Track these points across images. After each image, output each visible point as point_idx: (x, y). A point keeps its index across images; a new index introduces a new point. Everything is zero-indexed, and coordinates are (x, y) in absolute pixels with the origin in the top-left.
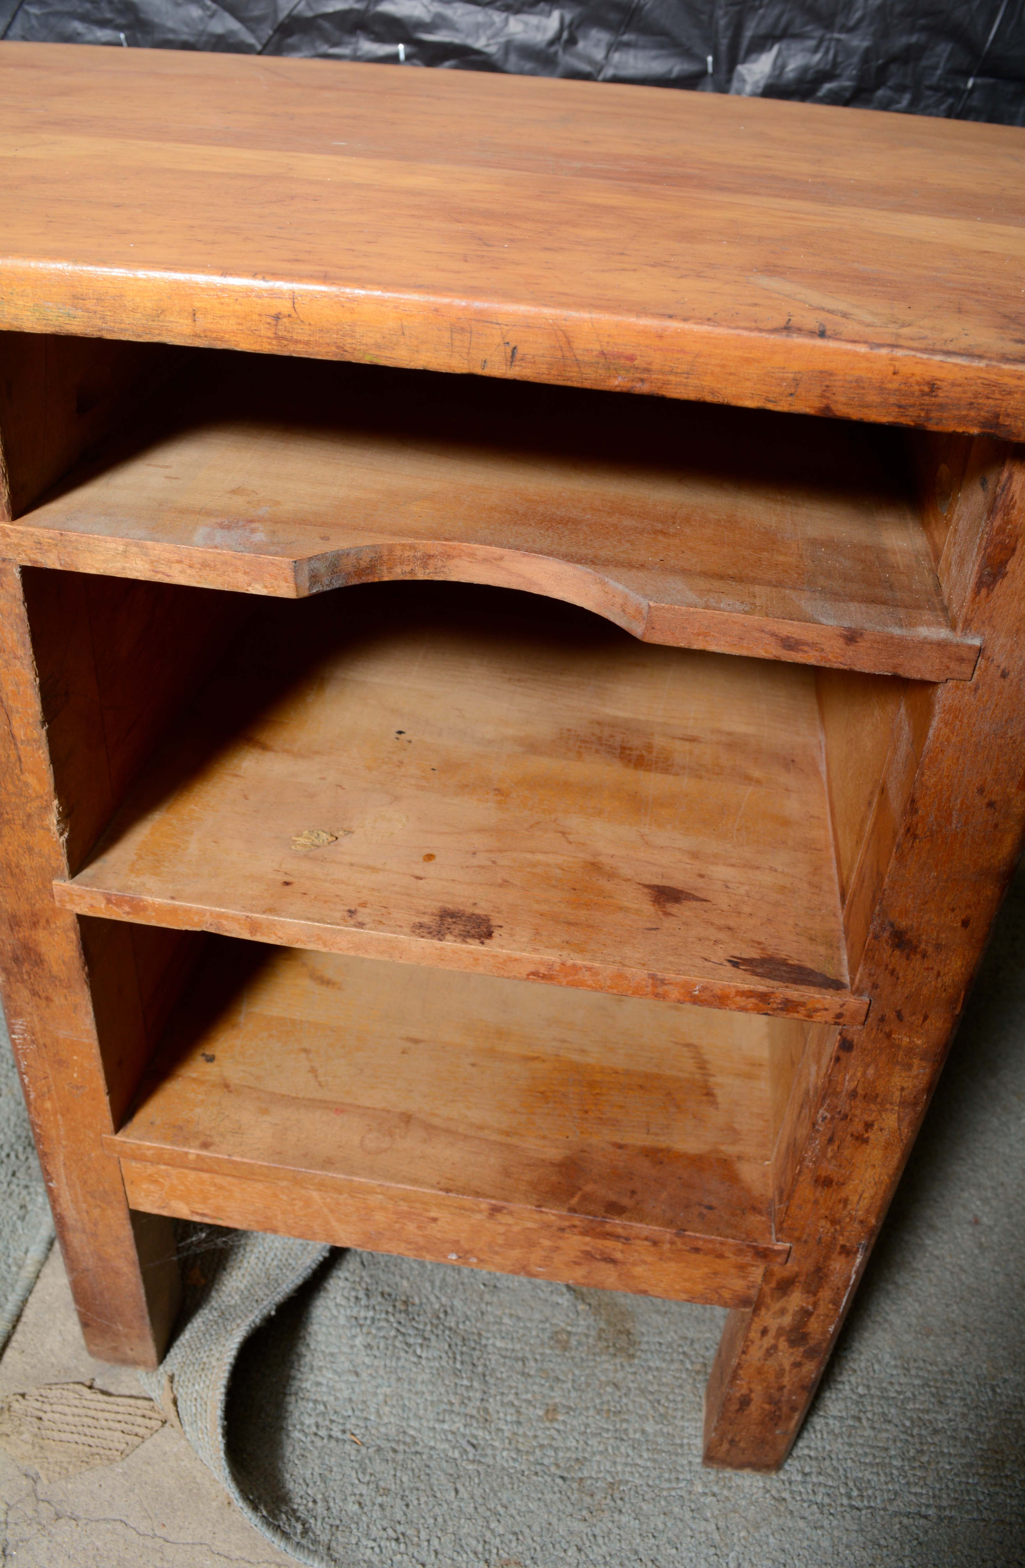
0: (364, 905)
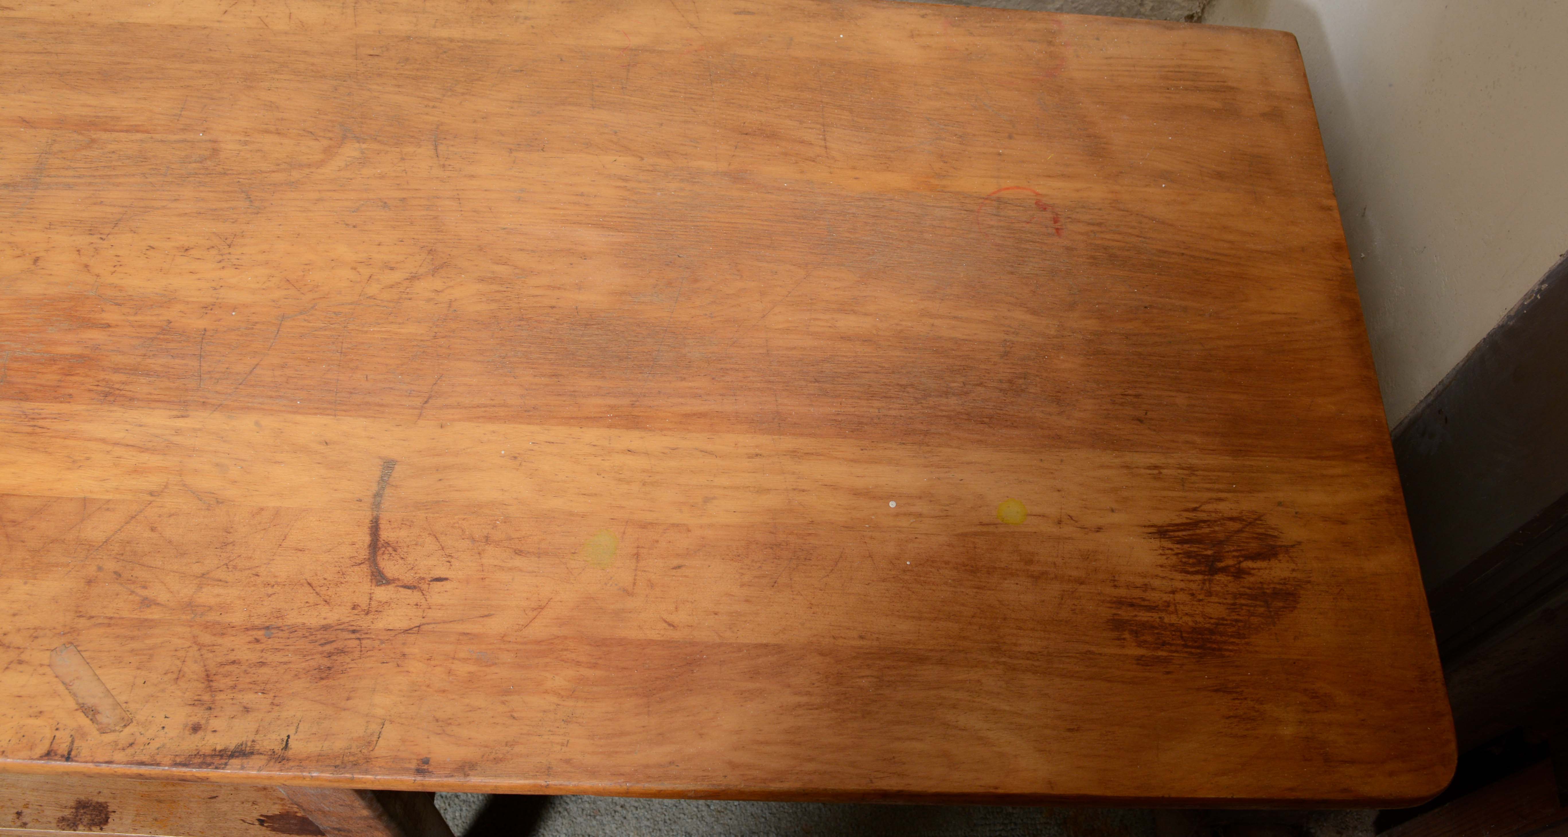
0: (26, 806)
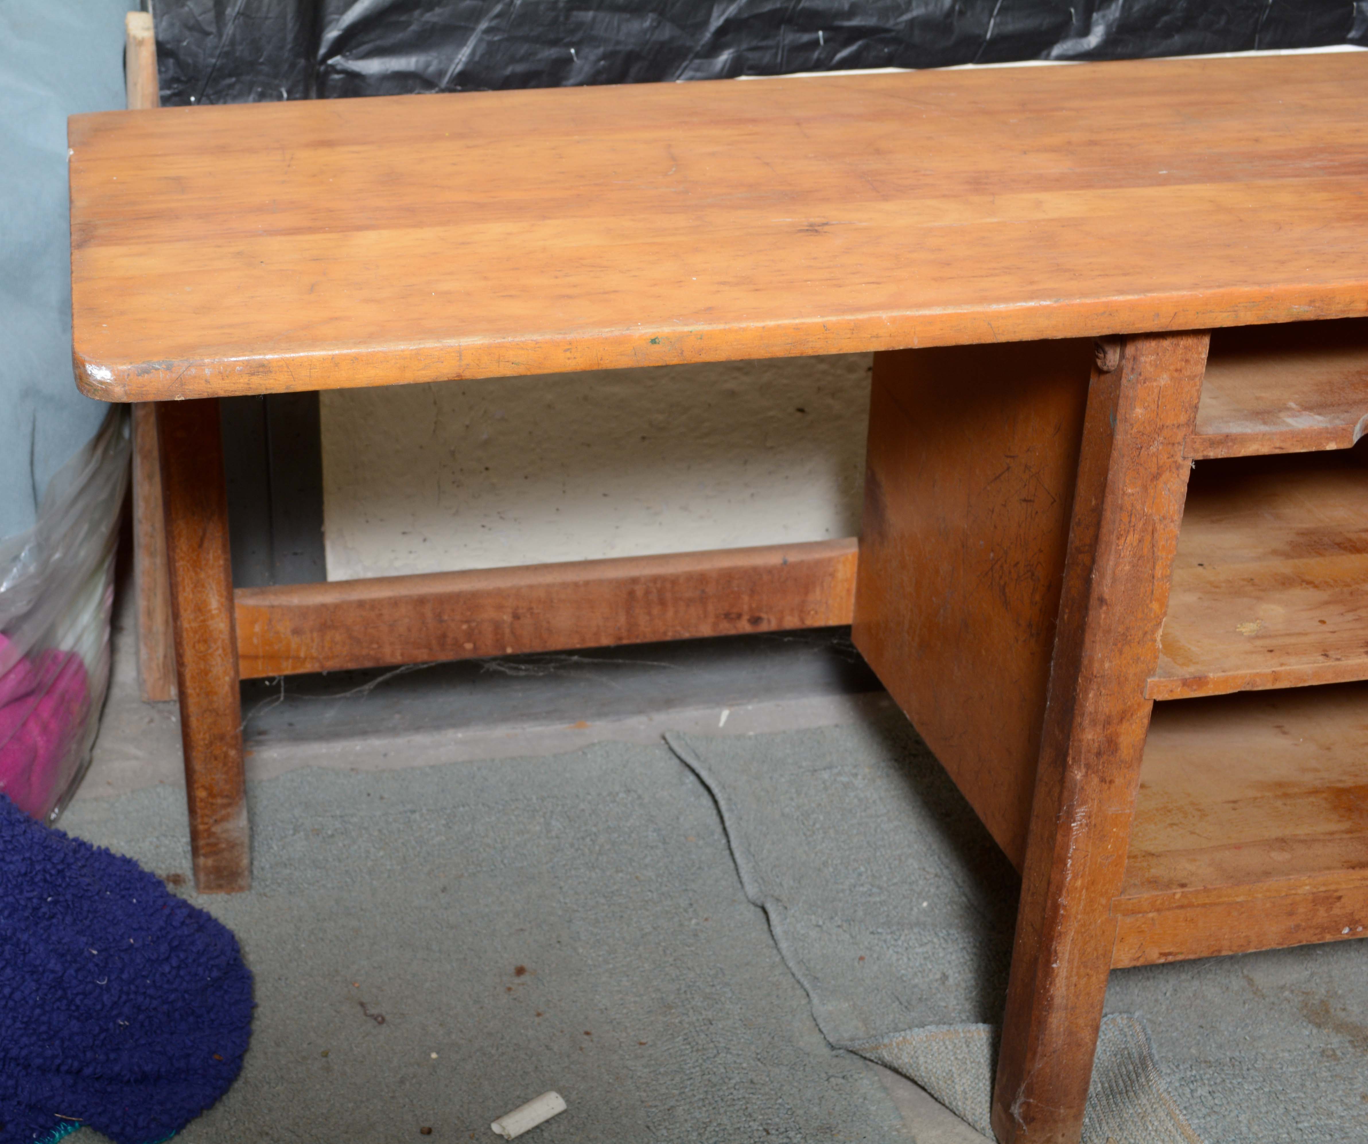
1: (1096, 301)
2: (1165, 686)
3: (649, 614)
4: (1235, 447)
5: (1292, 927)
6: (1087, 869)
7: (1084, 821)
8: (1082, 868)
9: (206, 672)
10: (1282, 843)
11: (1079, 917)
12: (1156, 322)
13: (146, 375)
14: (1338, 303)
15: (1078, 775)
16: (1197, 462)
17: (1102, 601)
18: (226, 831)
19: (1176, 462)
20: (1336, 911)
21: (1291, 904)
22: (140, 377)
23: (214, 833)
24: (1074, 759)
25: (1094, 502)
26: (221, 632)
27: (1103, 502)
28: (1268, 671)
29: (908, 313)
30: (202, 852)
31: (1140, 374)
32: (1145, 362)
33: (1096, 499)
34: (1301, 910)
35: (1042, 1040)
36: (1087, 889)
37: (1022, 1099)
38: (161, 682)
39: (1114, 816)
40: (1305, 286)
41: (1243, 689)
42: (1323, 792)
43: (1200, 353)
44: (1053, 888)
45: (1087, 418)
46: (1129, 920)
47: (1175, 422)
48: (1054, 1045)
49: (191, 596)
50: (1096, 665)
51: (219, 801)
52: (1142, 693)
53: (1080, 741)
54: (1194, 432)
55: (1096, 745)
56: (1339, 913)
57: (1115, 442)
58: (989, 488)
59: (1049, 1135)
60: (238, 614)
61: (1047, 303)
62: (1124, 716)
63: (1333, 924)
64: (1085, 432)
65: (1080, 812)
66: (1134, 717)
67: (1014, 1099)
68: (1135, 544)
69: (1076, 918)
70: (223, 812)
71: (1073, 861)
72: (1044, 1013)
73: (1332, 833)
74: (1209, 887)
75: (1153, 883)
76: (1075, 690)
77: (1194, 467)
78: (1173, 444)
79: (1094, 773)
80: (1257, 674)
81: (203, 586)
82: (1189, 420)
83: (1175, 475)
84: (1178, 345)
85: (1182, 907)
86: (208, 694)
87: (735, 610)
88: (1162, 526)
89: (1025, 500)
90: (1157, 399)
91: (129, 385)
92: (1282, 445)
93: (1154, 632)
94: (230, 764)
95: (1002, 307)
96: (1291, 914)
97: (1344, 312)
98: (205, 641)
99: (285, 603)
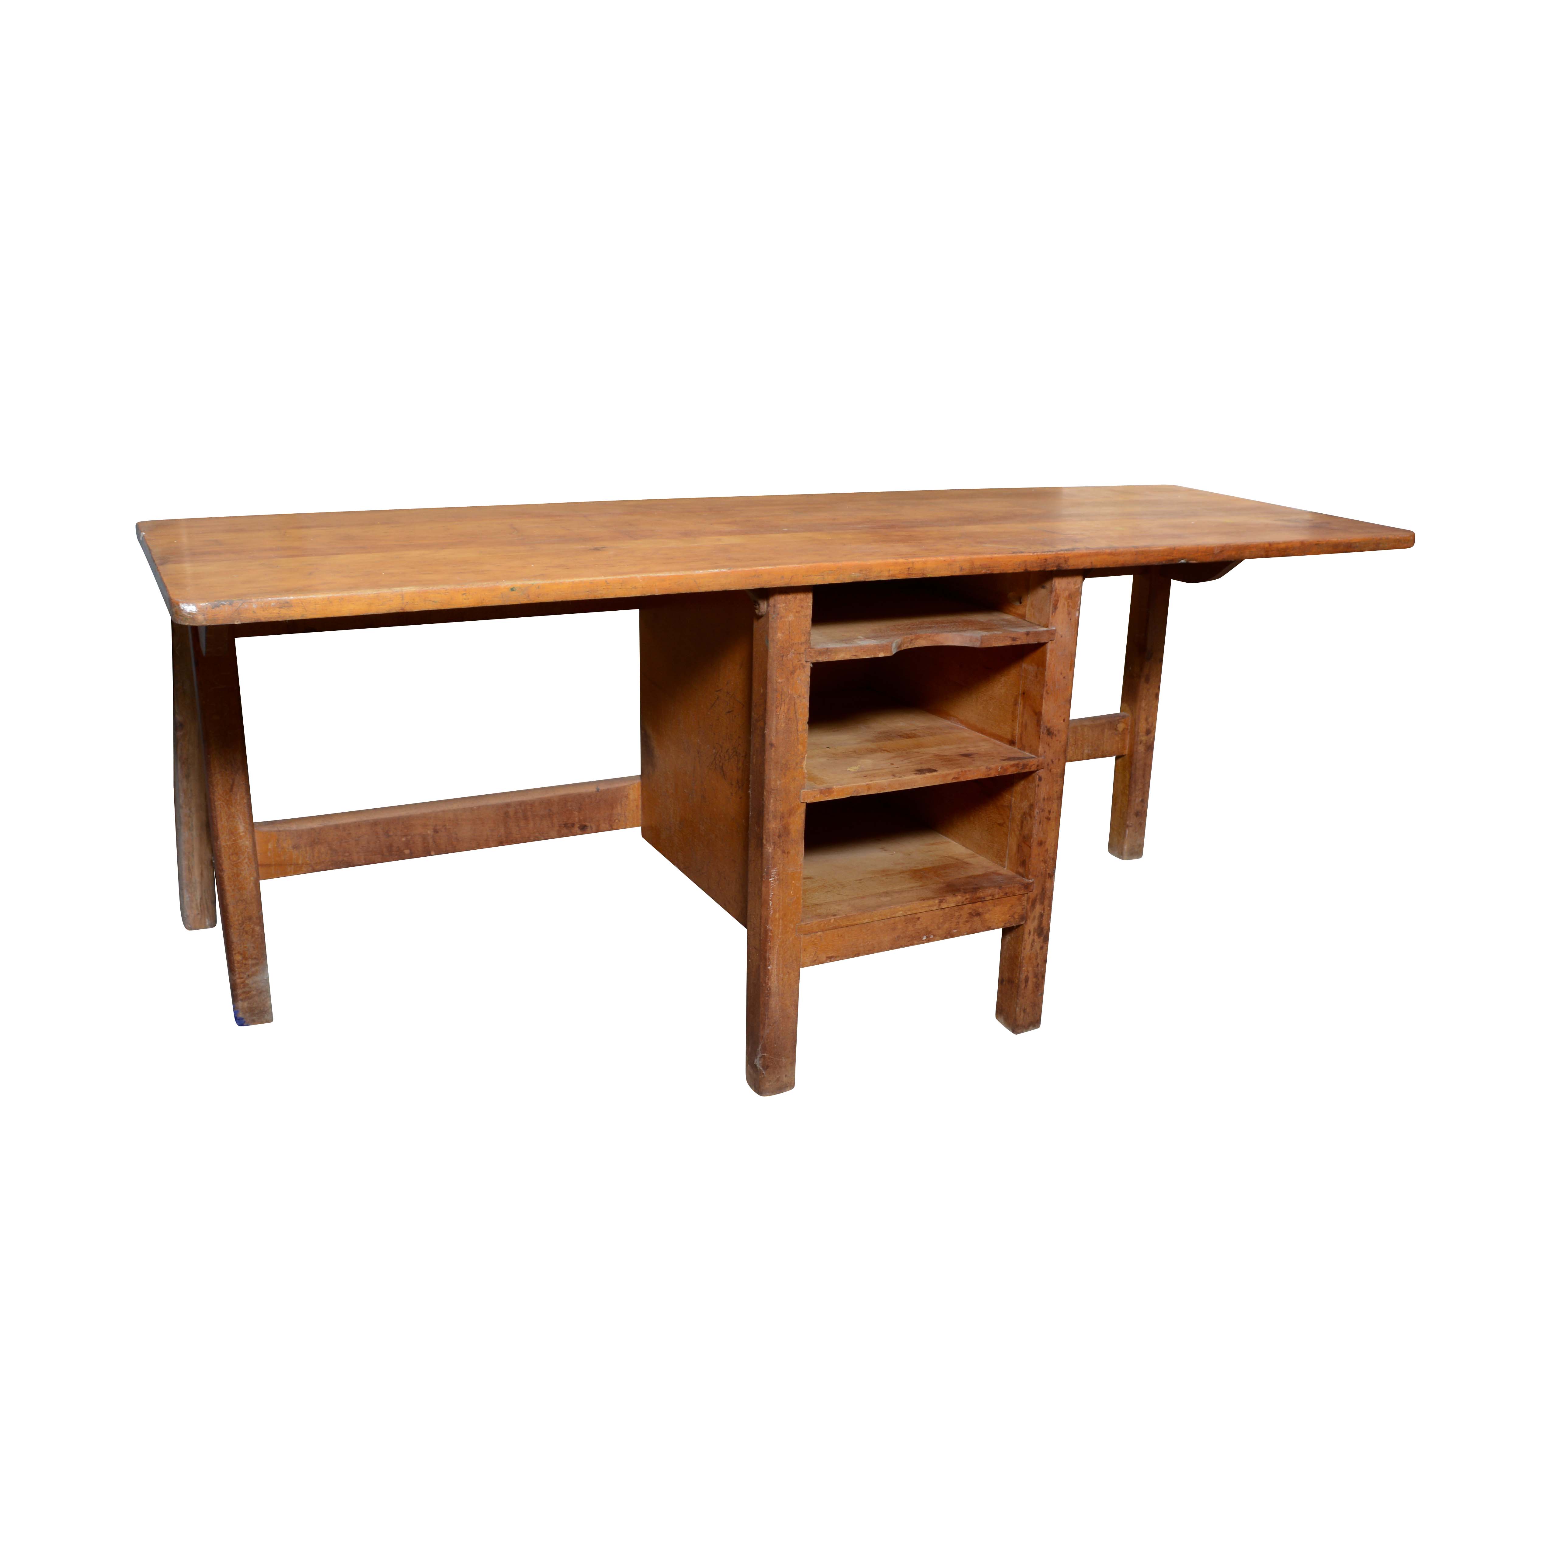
1: (750, 569)
2: (811, 794)
3: (518, 826)
4: (832, 655)
5: (896, 937)
6: (781, 907)
7: (776, 877)
8: (778, 906)
9: (238, 875)
10: (886, 894)
11: (780, 936)
12: (782, 581)
13: (217, 608)
14: (875, 572)
15: (769, 849)
16: (813, 664)
17: (772, 745)
18: (255, 982)
19: (802, 664)
20: (918, 926)
21: (894, 923)
22: (214, 610)
23: (248, 984)
24: (766, 840)
25: (762, 691)
26: (247, 847)
27: (766, 689)
28: (865, 784)
29: (651, 575)
30: (240, 998)
31: (778, 614)
32: (780, 607)
33: (763, 688)
34: (899, 927)
35: (767, 1015)
36: (782, 919)
37: (760, 1055)
38: (199, 917)
39: (792, 874)
40: (857, 562)
41: (853, 795)
42: (906, 872)
43: (808, 603)
44: (763, 921)
45: (754, 646)
46: (807, 937)
47: (799, 641)
48: (775, 1018)
49: (226, 824)
50: (773, 783)
51: (250, 962)
52: (799, 799)
53: (768, 829)
54: (810, 647)
55: (778, 830)
56: (920, 928)
57: (769, 653)
58: (709, 713)
59: (778, 1076)
60: (257, 838)
61: (725, 570)
62: (791, 812)
63: (918, 934)
64: (754, 654)
65: (774, 872)
66: (797, 814)
67: (756, 1055)
68: (786, 711)
69: (778, 937)
70: (253, 969)
71: (772, 902)
72: (767, 998)
73: (912, 888)
74: (849, 915)
75: (819, 916)
76: (763, 800)
77: (812, 666)
78: (800, 654)
79: (778, 848)
80: (859, 786)
81: (234, 817)
82: (807, 640)
83: (802, 671)
84: (796, 598)
85: (835, 928)
86: (240, 889)
87: (570, 821)
88: (799, 701)
89: (729, 712)
90: (788, 628)
91: (207, 614)
92: (857, 654)
93: (801, 763)
94: (256, 936)
95: (701, 572)
96: (894, 929)
97: (878, 577)
98: (237, 854)
99: (287, 829)
